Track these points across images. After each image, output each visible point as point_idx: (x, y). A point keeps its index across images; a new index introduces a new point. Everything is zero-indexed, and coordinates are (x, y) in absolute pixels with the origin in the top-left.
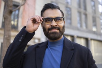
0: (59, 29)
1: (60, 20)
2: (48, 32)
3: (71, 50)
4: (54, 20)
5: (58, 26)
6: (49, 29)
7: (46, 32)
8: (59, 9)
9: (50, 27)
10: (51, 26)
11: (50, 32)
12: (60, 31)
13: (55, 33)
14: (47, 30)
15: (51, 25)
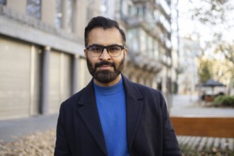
0: (113, 65)
1: (117, 49)
2: (95, 70)
3: (138, 100)
4: (105, 50)
5: (111, 61)
6: (97, 65)
7: (92, 68)
8: (118, 27)
9: (99, 61)
10: (101, 59)
11: (98, 69)
12: (115, 69)
13: (107, 72)
14: (94, 66)
15: (101, 57)
